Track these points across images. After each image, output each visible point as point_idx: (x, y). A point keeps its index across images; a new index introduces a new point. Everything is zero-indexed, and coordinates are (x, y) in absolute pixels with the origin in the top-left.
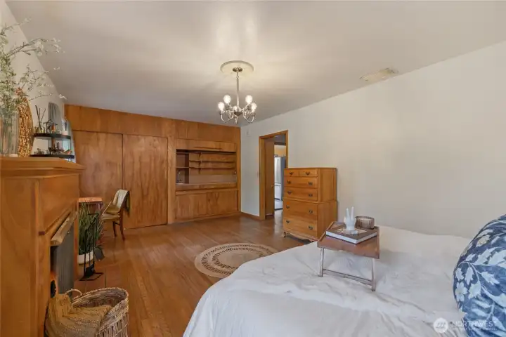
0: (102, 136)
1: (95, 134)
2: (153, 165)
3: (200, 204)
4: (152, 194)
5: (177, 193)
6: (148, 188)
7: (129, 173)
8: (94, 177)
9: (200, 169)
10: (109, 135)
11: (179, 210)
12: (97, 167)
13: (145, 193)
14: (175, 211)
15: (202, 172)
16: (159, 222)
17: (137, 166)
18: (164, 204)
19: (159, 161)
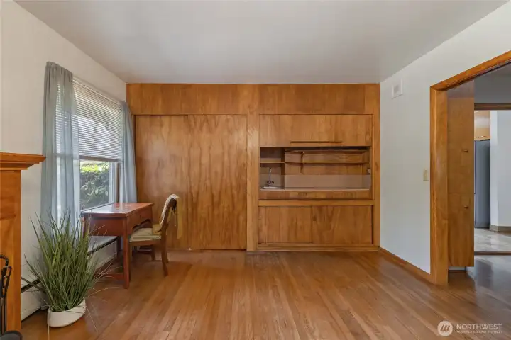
0: (166, 120)
1: (158, 117)
2: (226, 158)
3: (299, 223)
4: (226, 203)
5: (262, 203)
6: (220, 193)
7: (196, 169)
8: (157, 175)
9: (301, 164)
10: (173, 118)
11: (264, 229)
12: (160, 164)
13: (216, 199)
14: (259, 231)
15: (306, 169)
16: (234, 246)
17: (205, 160)
18: (241, 218)
19: (234, 152)
